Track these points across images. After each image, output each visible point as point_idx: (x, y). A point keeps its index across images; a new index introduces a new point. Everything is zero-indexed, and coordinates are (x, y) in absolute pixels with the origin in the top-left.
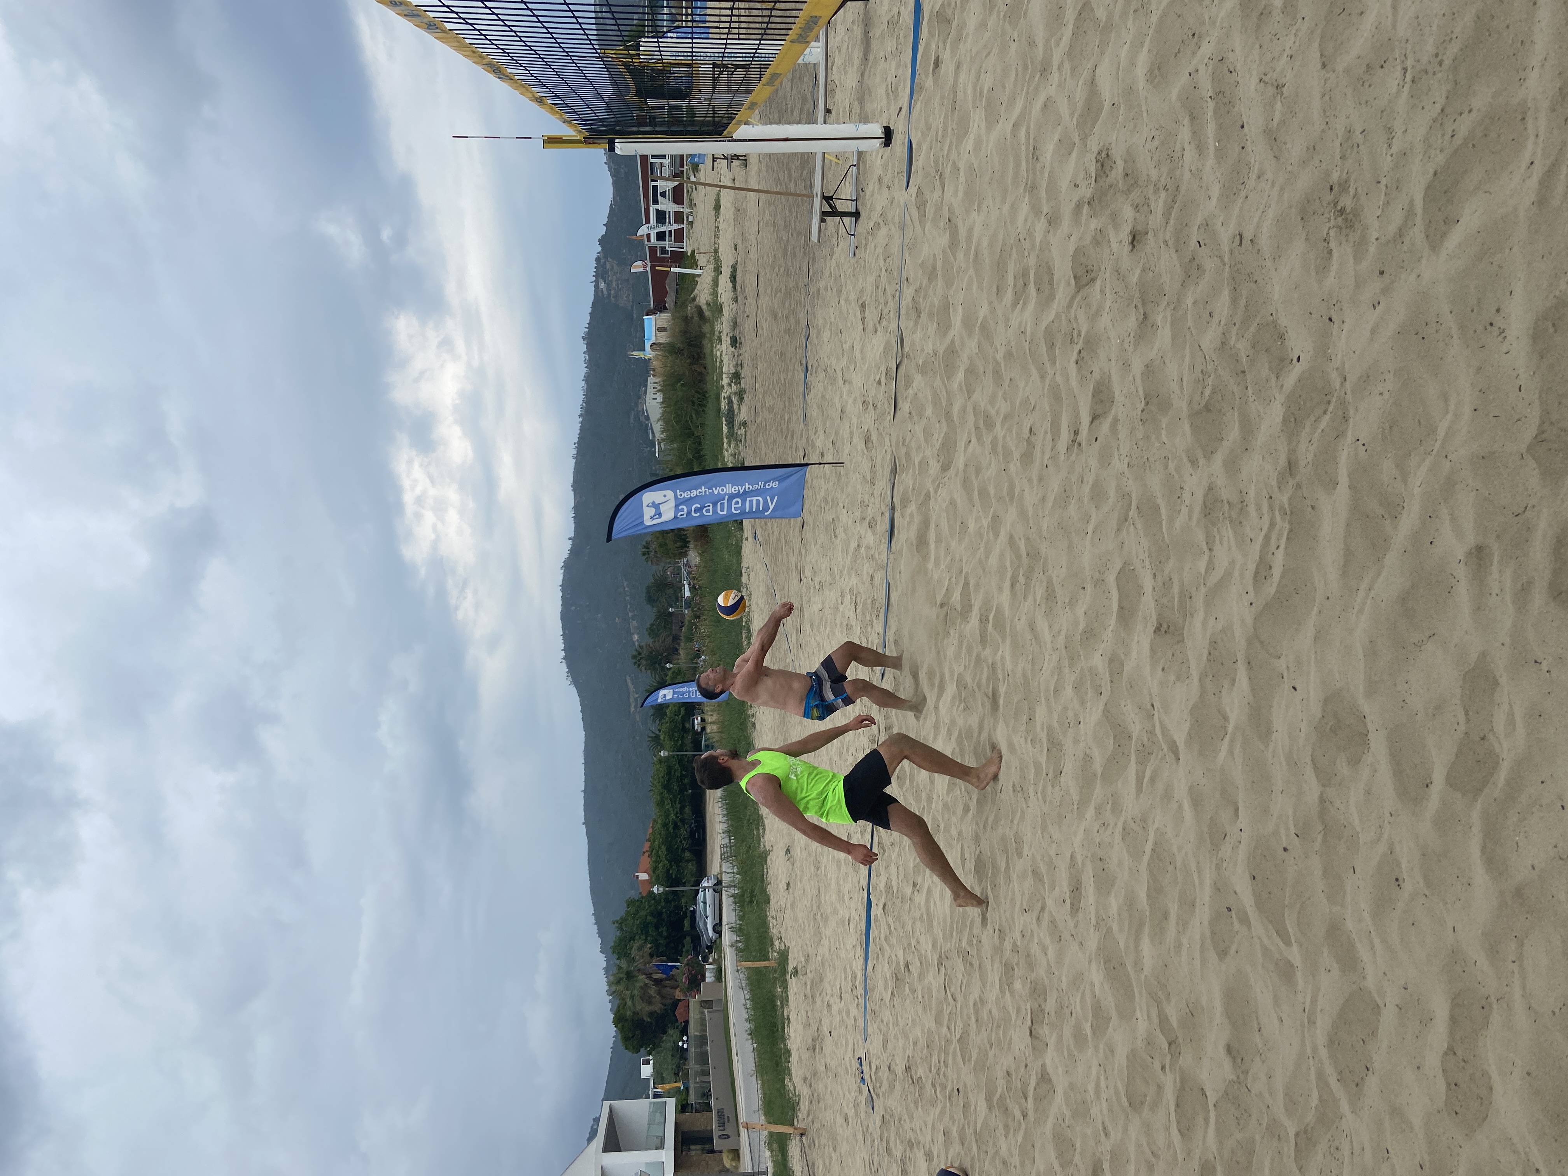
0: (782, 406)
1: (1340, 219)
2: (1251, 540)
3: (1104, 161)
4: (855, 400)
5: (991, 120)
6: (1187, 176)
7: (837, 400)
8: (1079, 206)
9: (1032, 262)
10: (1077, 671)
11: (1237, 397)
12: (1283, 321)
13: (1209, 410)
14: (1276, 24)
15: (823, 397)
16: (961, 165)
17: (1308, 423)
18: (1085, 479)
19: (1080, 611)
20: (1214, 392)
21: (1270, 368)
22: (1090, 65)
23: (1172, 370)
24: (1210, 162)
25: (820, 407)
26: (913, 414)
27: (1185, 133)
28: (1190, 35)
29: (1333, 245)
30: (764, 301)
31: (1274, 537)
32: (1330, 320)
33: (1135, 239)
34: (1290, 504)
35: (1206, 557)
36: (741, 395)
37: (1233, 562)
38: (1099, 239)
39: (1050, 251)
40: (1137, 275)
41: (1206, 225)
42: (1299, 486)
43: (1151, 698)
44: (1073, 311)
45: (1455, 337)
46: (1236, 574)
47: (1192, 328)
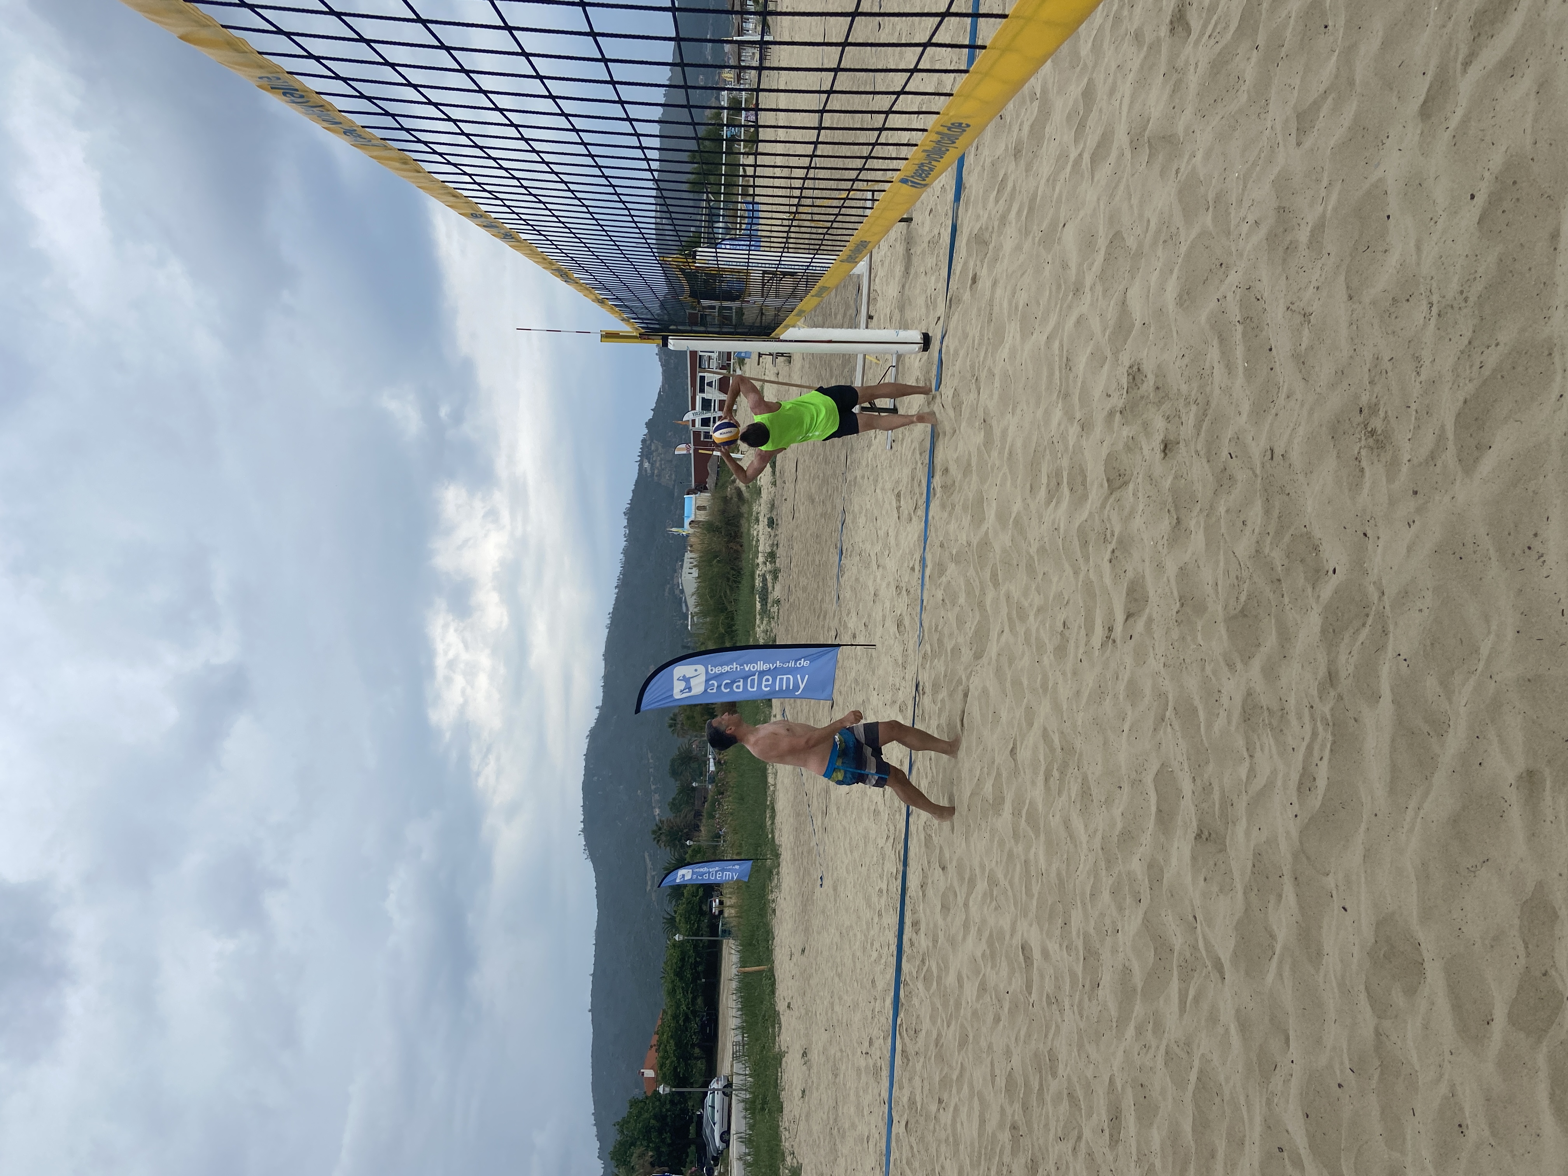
0: (816, 586)
1: (1371, 440)
2: (1293, 749)
3: (1135, 374)
4: (888, 584)
5: (1026, 332)
6: (1217, 391)
7: (870, 583)
8: (1111, 414)
9: (1065, 463)
10: (1115, 875)
11: (1274, 604)
12: (1317, 533)
13: (1246, 616)
14: (1302, 258)
15: (857, 580)
16: (997, 371)
17: (1347, 636)
18: (1120, 677)
19: (1117, 812)
20: (1249, 597)
21: (1306, 578)
22: (1121, 288)
23: (1206, 575)
24: (1240, 380)
25: (854, 589)
26: (946, 601)
27: (1214, 353)
28: (1218, 264)
29: (1364, 464)
30: (802, 486)
31: (1316, 747)
32: (1365, 535)
33: (1167, 448)
34: (1332, 715)
35: (1247, 764)
36: (775, 573)
37: (1274, 772)
38: (1132, 445)
39: (1083, 454)
40: (1169, 482)
41: (1237, 439)
42: (1340, 697)
43: (1193, 910)
44: (1106, 512)
45: (1493, 558)
46: (1279, 783)
47: (1225, 535)
